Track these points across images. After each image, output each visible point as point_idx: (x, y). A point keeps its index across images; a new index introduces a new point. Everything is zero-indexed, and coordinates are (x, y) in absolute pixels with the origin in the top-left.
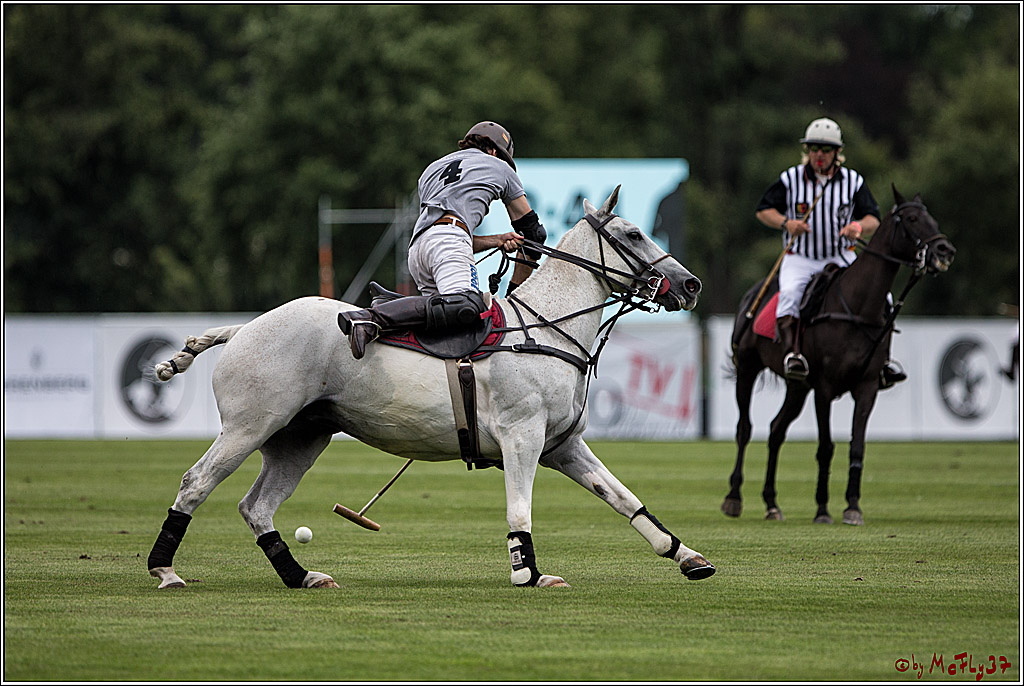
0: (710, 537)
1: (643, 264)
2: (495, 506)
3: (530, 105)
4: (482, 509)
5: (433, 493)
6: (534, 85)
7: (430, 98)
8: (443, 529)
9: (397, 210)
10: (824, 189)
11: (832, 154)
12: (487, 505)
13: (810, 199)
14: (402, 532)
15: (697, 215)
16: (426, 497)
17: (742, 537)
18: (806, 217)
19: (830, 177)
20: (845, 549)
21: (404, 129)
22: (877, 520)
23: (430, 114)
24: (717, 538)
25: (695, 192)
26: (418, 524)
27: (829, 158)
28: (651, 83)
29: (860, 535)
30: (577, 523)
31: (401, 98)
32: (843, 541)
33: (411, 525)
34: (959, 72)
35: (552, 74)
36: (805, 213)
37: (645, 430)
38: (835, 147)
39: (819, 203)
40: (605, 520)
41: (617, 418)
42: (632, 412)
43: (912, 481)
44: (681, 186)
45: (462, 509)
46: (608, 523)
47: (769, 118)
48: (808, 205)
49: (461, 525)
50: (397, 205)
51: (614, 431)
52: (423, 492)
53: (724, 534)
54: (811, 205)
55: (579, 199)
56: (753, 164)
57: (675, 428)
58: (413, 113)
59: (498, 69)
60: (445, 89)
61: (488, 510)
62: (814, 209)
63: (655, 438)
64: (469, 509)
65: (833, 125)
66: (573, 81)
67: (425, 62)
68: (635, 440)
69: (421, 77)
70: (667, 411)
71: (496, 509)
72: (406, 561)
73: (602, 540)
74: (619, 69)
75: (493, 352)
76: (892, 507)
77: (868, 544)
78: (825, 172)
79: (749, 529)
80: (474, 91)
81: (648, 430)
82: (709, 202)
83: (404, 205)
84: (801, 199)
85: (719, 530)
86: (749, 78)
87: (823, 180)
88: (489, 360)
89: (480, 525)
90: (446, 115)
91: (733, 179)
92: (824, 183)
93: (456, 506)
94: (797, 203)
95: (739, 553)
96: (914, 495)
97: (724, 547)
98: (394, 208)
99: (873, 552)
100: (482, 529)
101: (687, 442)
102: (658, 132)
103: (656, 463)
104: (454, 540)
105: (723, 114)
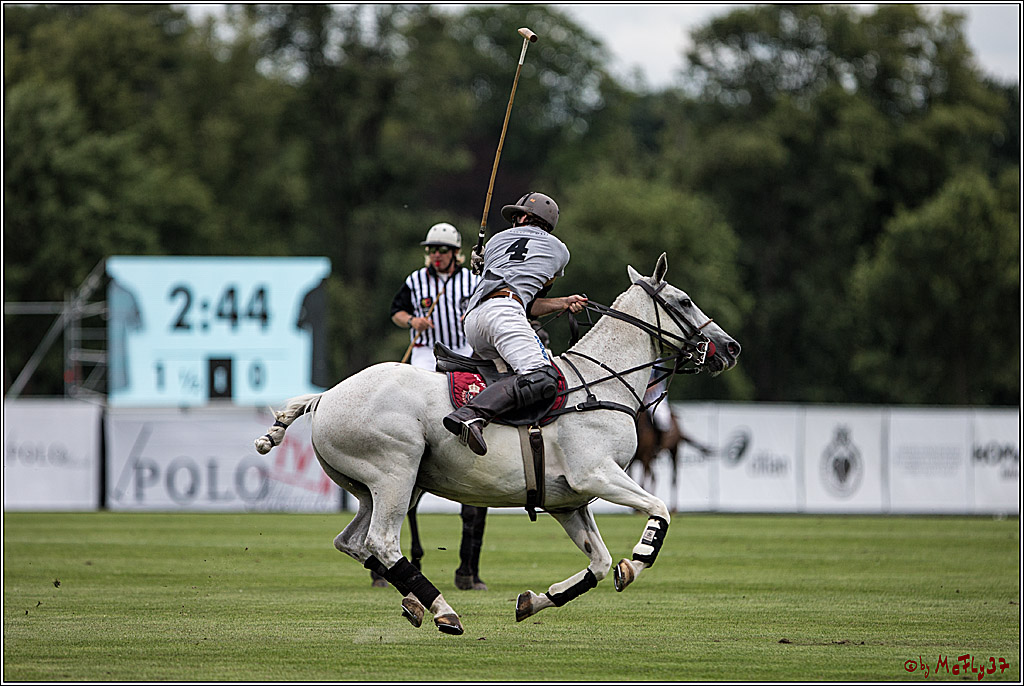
0: (348, 601)
1: (692, 328)
2: (154, 572)
3: (187, 207)
4: (139, 575)
5: (95, 560)
6: (190, 190)
7: (96, 201)
8: (105, 593)
9: (65, 303)
10: (445, 284)
11: (450, 254)
12: (145, 571)
13: (433, 294)
14: (67, 596)
15: (338, 308)
16: (89, 564)
17: (377, 600)
18: (431, 310)
19: (450, 275)
20: (470, 612)
21: (71, 228)
22: (499, 585)
23: (94, 215)
24: (355, 601)
25: (335, 286)
26: (82, 588)
27: (446, 258)
28: (297, 188)
29: (484, 599)
30: (226, 588)
31: (68, 200)
32: (468, 604)
33: (75, 590)
34: (575, 180)
35: (206, 179)
36: (430, 307)
37: (289, 504)
38: (453, 249)
39: (442, 297)
40: (253, 585)
41: (264, 492)
42: (278, 487)
43: (531, 550)
44: (324, 282)
45: (122, 575)
46: (255, 588)
47: (404, 221)
48: (431, 298)
49: (121, 589)
50: (65, 297)
51: (260, 504)
52: (88, 560)
53: (360, 598)
54: (435, 300)
55: (231, 293)
56: (389, 261)
57: (317, 502)
58: (79, 213)
59: (158, 174)
60: (108, 193)
61: (146, 575)
62: (438, 303)
63: (299, 511)
64: (128, 575)
65: (450, 228)
66: (227, 186)
67: (91, 168)
68: (282, 513)
69: (86, 181)
70: (310, 486)
71: (154, 575)
72: (71, 622)
73: (250, 603)
74: (268, 176)
75: (559, 415)
76: (513, 573)
77: (491, 607)
78: (445, 271)
79: (383, 594)
80: (135, 194)
81: (292, 504)
82: (350, 297)
83: (72, 297)
84: (425, 295)
85: (356, 594)
86: (385, 185)
87: (444, 277)
88: (556, 423)
89: (138, 589)
90: (111, 217)
91: (371, 275)
92: (445, 280)
93: (116, 572)
94: (422, 299)
95: (374, 615)
96: (532, 562)
97: (361, 610)
98: (63, 301)
99: (495, 614)
100: (141, 593)
101: (329, 514)
102: (303, 233)
103: (299, 533)
104: (114, 603)
105: (362, 216)
